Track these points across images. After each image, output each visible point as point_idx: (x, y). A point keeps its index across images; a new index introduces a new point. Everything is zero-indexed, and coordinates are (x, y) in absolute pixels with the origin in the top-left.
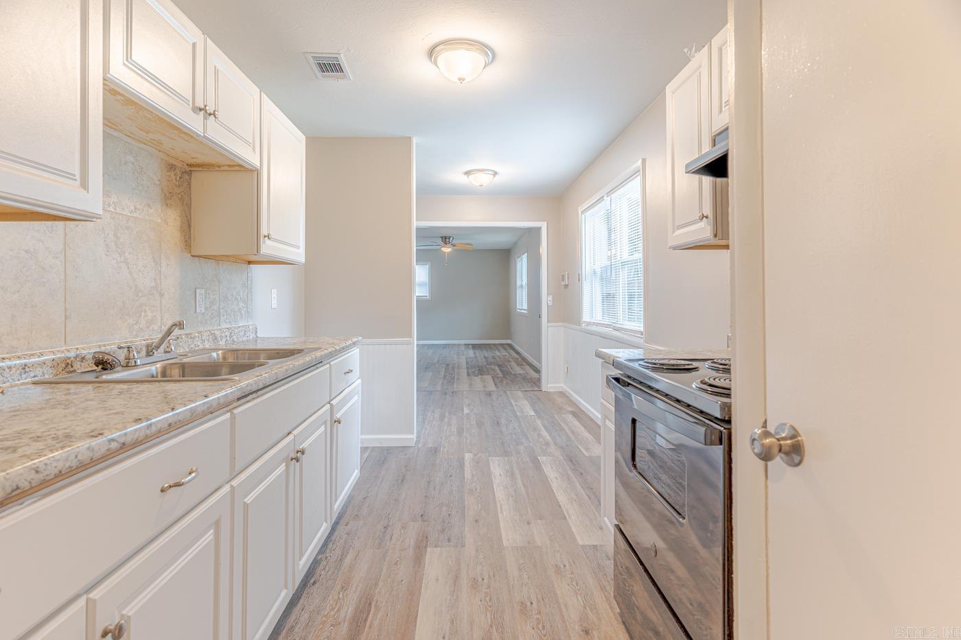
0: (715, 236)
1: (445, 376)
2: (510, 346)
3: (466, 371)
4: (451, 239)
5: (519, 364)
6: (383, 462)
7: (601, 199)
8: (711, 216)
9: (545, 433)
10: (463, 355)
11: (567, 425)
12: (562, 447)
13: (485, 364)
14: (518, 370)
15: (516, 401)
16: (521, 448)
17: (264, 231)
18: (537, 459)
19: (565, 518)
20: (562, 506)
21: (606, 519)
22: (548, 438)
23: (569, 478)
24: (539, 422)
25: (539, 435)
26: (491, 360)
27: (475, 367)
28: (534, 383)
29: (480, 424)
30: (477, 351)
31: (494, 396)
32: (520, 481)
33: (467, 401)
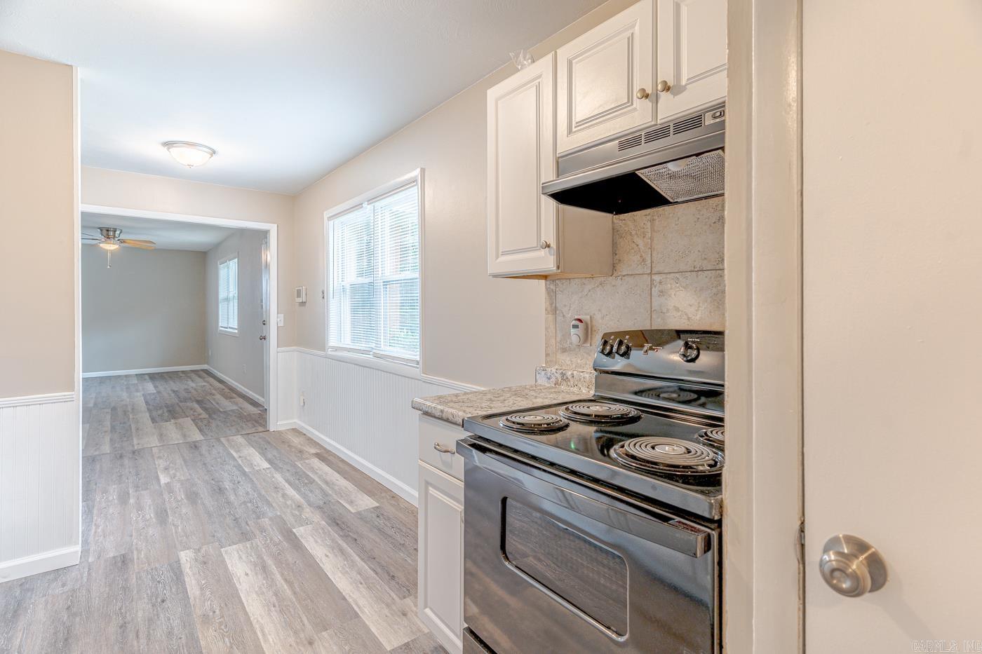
0: (558, 268)
1: (113, 429)
2: (207, 372)
3: (148, 415)
4: (118, 232)
5: (226, 398)
6: (16, 614)
7: (359, 206)
8: (553, 245)
9: (291, 492)
10: (137, 391)
11: (317, 473)
12: (319, 507)
13: (177, 401)
14: (227, 405)
15: (237, 452)
16: (266, 522)
18: (292, 532)
19: (357, 616)
20: (347, 597)
21: (428, 611)
22: (297, 496)
23: (342, 551)
24: (279, 477)
25: (284, 495)
26: (183, 394)
27: (161, 408)
28: (256, 422)
29: (193, 497)
30: (157, 383)
31: (204, 449)
32: (278, 577)
33: (161, 463)
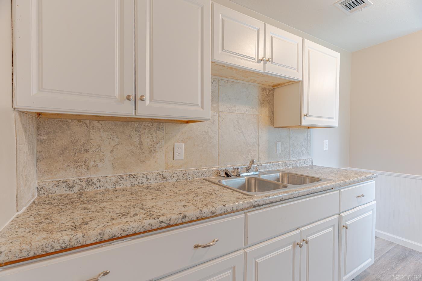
17: (305, 112)
